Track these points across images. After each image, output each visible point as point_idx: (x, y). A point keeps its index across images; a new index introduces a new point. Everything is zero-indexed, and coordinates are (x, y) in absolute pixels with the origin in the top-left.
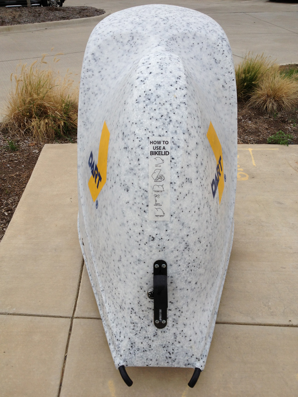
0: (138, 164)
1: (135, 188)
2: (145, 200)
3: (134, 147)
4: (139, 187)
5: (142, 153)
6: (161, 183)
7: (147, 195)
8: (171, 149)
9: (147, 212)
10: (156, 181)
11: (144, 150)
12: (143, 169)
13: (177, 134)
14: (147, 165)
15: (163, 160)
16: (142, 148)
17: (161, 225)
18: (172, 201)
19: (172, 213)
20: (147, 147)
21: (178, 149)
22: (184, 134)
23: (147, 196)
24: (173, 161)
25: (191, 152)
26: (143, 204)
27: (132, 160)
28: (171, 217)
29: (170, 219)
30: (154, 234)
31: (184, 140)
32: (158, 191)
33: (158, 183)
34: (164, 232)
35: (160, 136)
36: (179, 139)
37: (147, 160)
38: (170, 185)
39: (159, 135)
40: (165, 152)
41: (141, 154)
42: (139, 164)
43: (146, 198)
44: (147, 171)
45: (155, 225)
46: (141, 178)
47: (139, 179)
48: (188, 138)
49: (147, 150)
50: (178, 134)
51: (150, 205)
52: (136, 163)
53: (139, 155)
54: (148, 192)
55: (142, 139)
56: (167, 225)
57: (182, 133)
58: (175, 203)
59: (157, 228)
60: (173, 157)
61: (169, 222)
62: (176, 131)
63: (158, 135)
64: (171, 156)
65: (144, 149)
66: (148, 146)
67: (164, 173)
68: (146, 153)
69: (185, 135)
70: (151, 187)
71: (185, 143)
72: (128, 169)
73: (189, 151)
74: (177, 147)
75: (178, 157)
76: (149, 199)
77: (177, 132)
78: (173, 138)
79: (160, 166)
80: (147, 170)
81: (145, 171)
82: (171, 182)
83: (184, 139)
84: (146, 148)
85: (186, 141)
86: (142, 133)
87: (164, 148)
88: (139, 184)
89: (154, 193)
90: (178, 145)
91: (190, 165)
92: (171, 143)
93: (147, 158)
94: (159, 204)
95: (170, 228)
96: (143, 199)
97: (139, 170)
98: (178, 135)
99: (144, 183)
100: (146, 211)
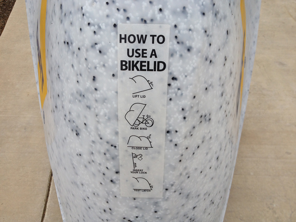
0: (93, 89)
1: (90, 134)
2: (112, 163)
3: (83, 45)
4: (99, 135)
5: (102, 63)
6: (146, 133)
7: (116, 154)
8: (172, 55)
9: (117, 182)
10: (134, 127)
11: (105, 56)
12: (104, 100)
13: (187, 17)
14: (113, 92)
15: (150, 83)
16: (100, 52)
17: (146, 203)
18: (168, 165)
19: (168, 185)
20: (112, 49)
21: (189, 54)
22: (204, 14)
23: (117, 156)
24: (173, 83)
25: (215, 56)
26: (107, 168)
27: (81, 75)
28: (165, 192)
29: (164, 196)
30: (132, 217)
31: (203, 31)
32: (140, 148)
33: (139, 133)
34: (151, 214)
35: (145, 22)
36: (190, 30)
37: (114, 81)
38: (166, 135)
39: (142, 20)
40: (155, 62)
41: (98, 65)
42: (96, 89)
43: (113, 158)
44: (115, 106)
45: (133, 203)
46: (101, 120)
47: (97, 119)
48: (211, 24)
49: (113, 56)
50: (189, 15)
51: (121, 170)
52: (89, 83)
53: (96, 68)
54: (117, 148)
55: (100, 27)
56: (156, 204)
57: (199, 14)
58: (174, 168)
59: (136, 207)
60: (176, 74)
61: (160, 200)
62: (184, 8)
63: (139, 19)
64: (170, 74)
65: (105, 54)
66: (116, 47)
67: (154, 112)
68: (110, 63)
69: (205, 18)
70: (124, 138)
71: (206, 38)
72: (75, 92)
73: (211, 57)
74: (186, 51)
75: (186, 74)
76: (120, 161)
77: (187, 9)
78: (176, 26)
79: (144, 97)
80: (114, 103)
81: (109, 106)
82: (168, 129)
83: (203, 28)
84: (110, 51)
85: (208, 33)
86: (101, 12)
87: (154, 53)
88: (97, 129)
89: (131, 151)
90: (188, 44)
91: (210, 85)
92: (170, 40)
93: (113, 75)
94: (140, 170)
95: (163, 209)
96: (107, 160)
97: (96, 101)
98: (189, 18)
99: (108, 131)
100: (114, 180)
